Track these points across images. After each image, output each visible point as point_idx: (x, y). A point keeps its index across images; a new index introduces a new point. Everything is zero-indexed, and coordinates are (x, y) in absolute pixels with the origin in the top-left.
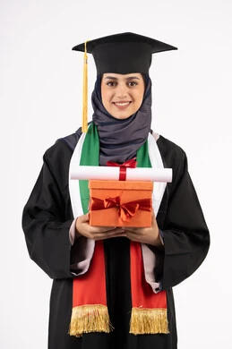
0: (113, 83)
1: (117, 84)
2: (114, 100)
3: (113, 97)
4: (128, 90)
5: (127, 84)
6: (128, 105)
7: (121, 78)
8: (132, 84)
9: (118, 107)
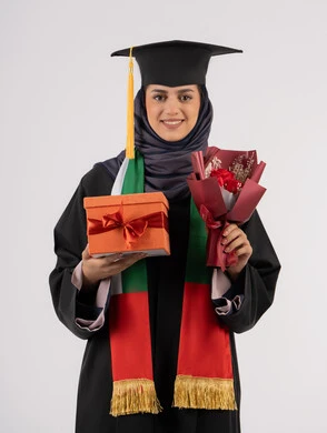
0: (162, 97)
1: (166, 98)
2: (163, 118)
3: (161, 113)
4: (179, 104)
5: (179, 98)
6: (180, 124)
7: (172, 92)
8: (185, 99)
9: (167, 126)
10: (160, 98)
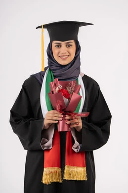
0: (59, 46)
1: (61, 46)
2: (60, 55)
3: (59, 53)
4: (67, 49)
5: (66, 46)
6: (67, 58)
7: (63, 44)
8: (69, 46)
9: (62, 58)
10: (58, 46)
